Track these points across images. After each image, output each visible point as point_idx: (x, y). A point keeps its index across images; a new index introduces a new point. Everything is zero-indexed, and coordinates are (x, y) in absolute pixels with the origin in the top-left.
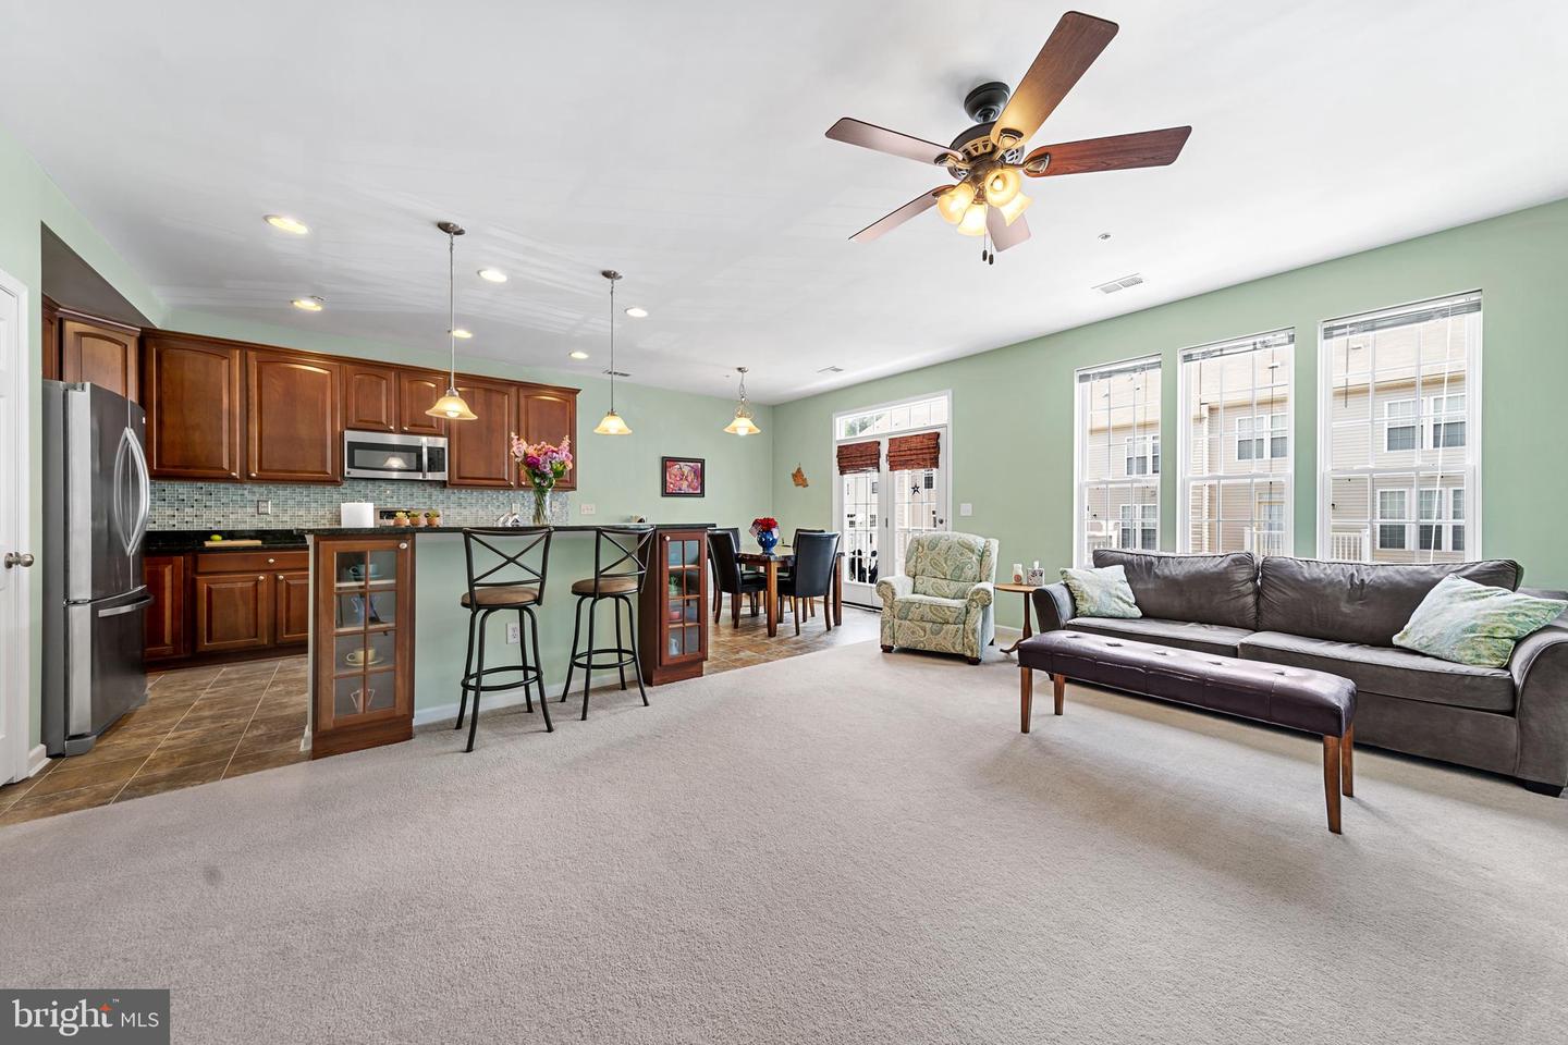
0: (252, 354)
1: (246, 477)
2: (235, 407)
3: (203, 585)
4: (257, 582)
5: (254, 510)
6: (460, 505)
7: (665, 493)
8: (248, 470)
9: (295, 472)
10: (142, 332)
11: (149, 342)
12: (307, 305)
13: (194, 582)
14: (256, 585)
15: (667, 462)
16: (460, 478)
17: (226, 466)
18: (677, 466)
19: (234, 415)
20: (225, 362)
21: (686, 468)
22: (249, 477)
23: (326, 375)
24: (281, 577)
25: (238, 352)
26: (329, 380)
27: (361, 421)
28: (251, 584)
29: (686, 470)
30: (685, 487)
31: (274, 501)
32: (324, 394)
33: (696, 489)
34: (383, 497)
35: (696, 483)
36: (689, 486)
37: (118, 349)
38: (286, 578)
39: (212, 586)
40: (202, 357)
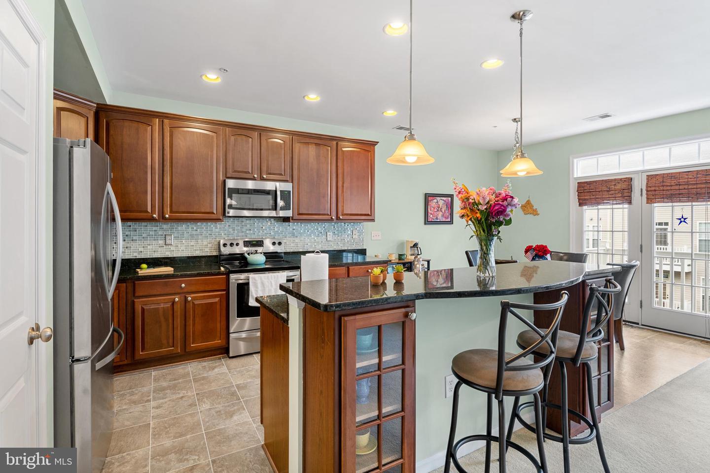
0: (166, 121)
1: (163, 218)
2: (155, 163)
3: (139, 304)
4: (173, 303)
5: (161, 242)
6: (293, 235)
7: (427, 222)
8: (163, 213)
9: (193, 213)
10: (97, 107)
11: (102, 114)
12: (212, 78)
13: (133, 302)
14: (173, 304)
15: (428, 197)
16: (299, 214)
17: (149, 210)
18: (435, 201)
19: (155, 169)
20: (149, 128)
21: (441, 202)
22: (164, 218)
23: (212, 137)
24: (189, 298)
25: (157, 120)
26: (215, 139)
27: (235, 171)
28: (169, 305)
29: (441, 203)
30: (440, 218)
31: (176, 235)
32: (212, 151)
33: (447, 218)
34: (244, 230)
35: (447, 214)
36: (443, 216)
37: (83, 121)
38: (193, 299)
39: (144, 306)
40: (135, 125)
